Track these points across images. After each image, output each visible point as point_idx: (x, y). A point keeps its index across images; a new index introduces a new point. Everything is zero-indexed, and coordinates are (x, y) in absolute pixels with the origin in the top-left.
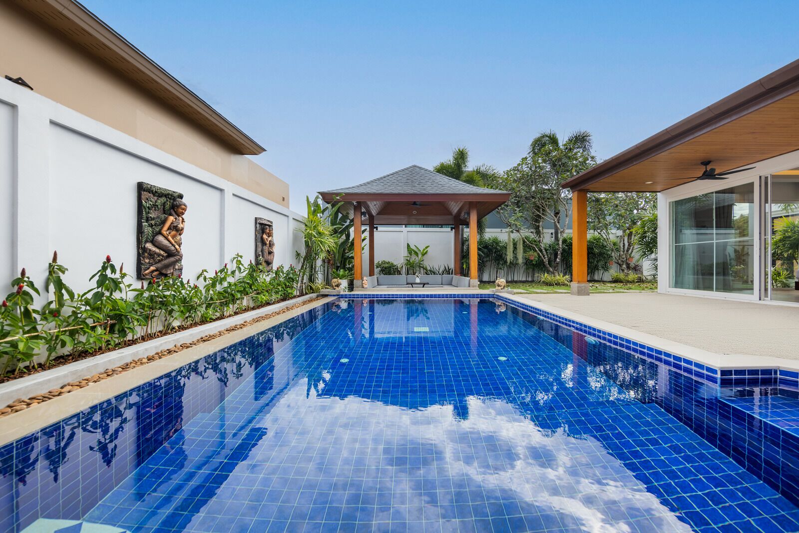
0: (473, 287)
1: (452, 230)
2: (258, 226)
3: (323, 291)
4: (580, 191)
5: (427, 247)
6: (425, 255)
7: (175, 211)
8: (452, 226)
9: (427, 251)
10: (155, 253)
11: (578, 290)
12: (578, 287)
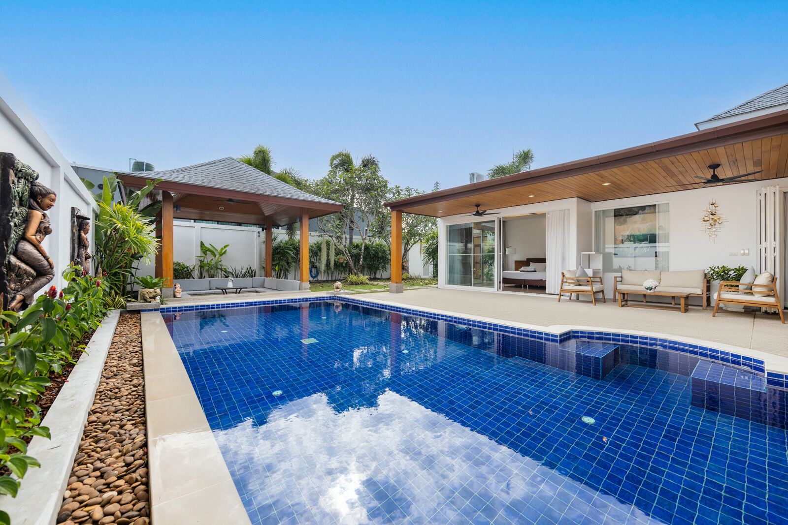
0: (305, 290)
1: (263, 230)
2: (75, 219)
3: (130, 306)
4: (398, 211)
5: (225, 247)
6: (224, 255)
7: (38, 203)
8: (263, 226)
9: (226, 250)
10: (26, 273)
11: (396, 289)
12: (396, 286)
